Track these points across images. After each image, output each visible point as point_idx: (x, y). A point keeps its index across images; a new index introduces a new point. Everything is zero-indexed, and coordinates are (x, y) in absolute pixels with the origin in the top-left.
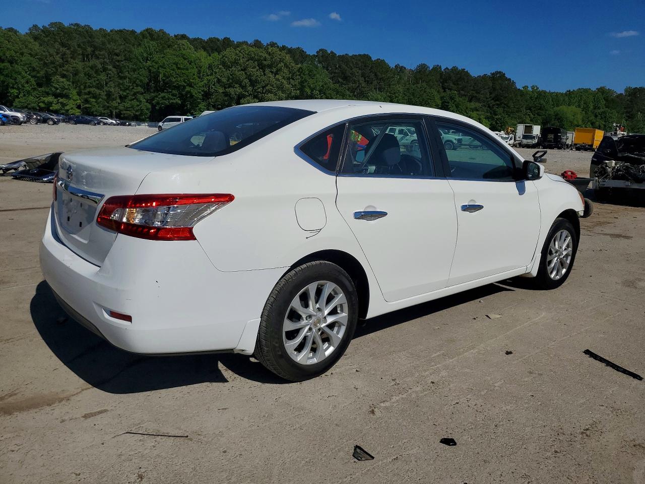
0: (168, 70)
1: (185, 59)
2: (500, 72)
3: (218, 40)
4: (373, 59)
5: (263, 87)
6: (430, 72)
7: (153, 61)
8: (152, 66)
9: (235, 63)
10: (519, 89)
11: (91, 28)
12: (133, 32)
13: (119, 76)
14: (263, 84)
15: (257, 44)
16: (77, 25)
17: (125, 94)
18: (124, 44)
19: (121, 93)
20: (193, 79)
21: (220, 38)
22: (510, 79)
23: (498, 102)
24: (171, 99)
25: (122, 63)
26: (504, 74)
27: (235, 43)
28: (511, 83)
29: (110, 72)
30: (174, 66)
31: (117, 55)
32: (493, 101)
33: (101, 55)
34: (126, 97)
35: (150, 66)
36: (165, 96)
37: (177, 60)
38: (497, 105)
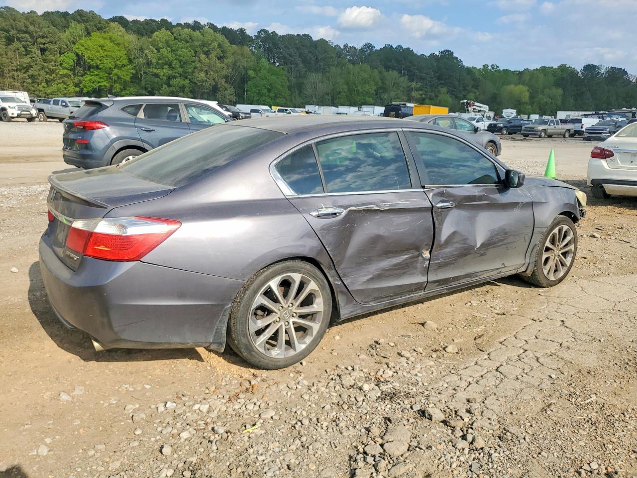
17: (51, 77)
18: (49, 27)
19: (47, 76)
21: (157, 20)
22: (457, 58)
23: (443, 82)
24: (99, 82)
25: (46, 45)
27: (173, 24)
28: (458, 61)
29: (34, 55)
30: (100, 49)
32: (436, 81)
34: (53, 80)
36: (91, 79)
38: (441, 84)
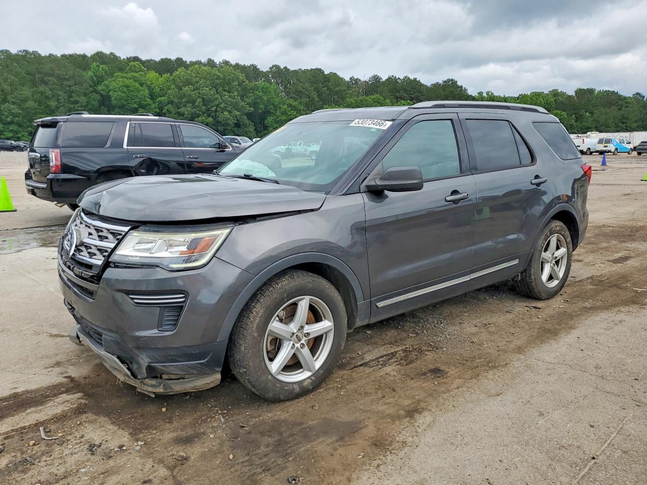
0: (119, 93)
1: (136, 81)
2: (452, 80)
3: (170, 60)
5: (217, 106)
7: (104, 84)
8: (103, 90)
9: (188, 83)
10: (471, 96)
11: (39, 55)
12: (84, 56)
13: (70, 101)
14: (216, 102)
15: (211, 63)
16: (26, 51)
20: (145, 101)
26: (456, 82)
31: (68, 80)
33: (49, 81)
35: (101, 90)
37: (127, 82)
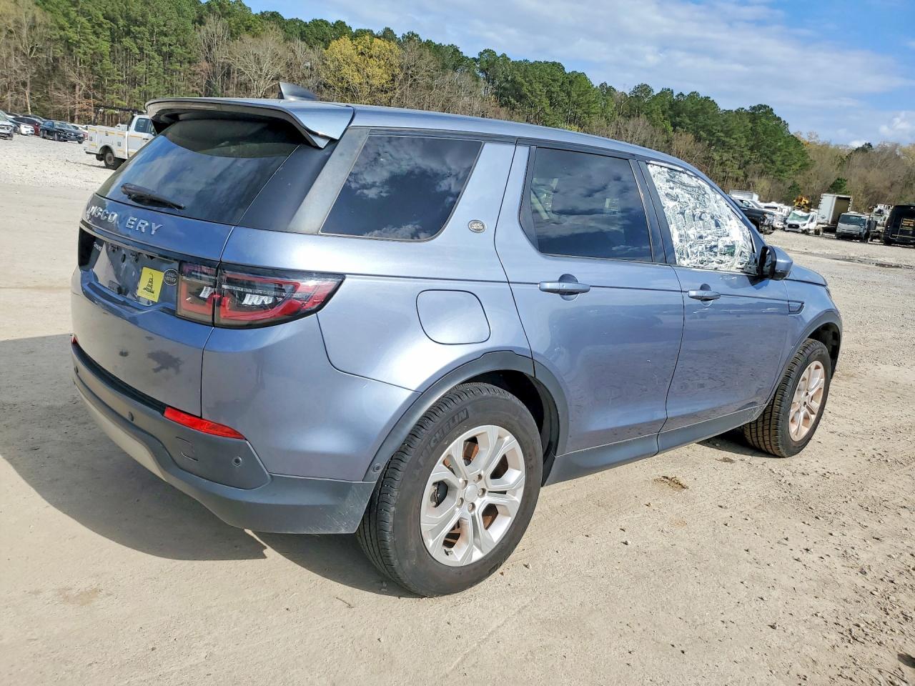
4: (567, 71)
6: (655, 98)
